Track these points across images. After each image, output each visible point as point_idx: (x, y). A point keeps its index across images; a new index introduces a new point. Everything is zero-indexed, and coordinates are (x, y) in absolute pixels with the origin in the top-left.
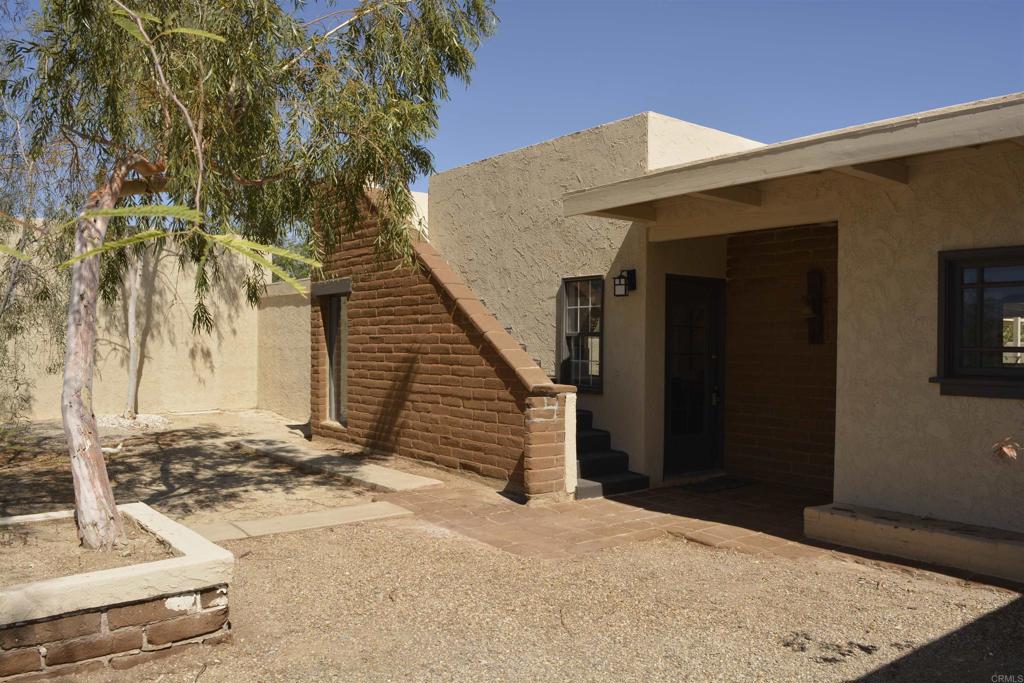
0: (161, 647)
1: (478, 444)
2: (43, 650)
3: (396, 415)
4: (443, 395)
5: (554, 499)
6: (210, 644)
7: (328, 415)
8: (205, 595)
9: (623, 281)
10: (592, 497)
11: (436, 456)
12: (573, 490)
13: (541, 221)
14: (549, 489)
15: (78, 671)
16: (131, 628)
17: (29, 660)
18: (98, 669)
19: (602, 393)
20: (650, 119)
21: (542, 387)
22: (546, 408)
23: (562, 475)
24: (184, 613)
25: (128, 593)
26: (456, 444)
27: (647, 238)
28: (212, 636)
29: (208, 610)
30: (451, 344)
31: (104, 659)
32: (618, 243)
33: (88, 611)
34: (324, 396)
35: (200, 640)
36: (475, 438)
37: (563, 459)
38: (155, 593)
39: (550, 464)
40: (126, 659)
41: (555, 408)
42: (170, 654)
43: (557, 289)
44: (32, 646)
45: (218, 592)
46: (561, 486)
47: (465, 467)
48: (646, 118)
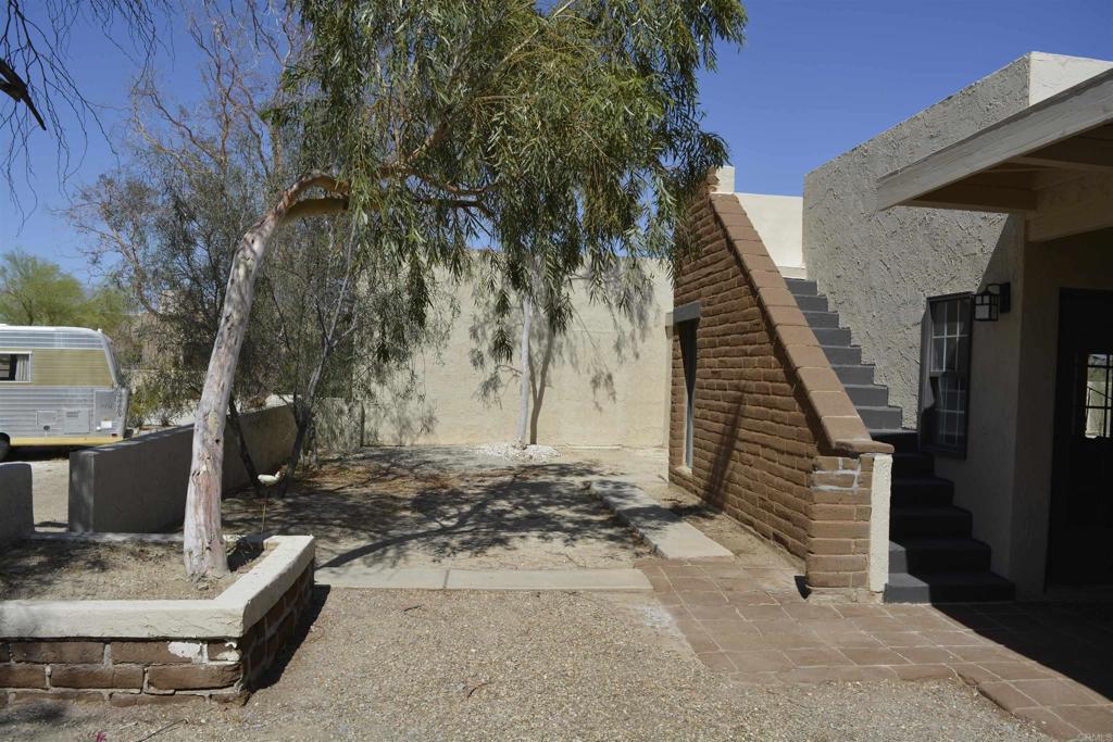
0: (162, 692)
1: (788, 511)
2: (48, 669)
3: (725, 465)
4: (764, 446)
5: (849, 597)
6: (216, 700)
7: (684, 460)
8: (212, 645)
9: (986, 299)
10: (912, 602)
11: (756, 521)
12: (882, 588)
13: (909, 221)
14: (842, 583)
15: (79, 697)
16: (133, 666)
17: (37, 676)
18: (97, 700)
19: (965, 457)
20: (1033, 63)
21: (843, 444)
22: (841, 472)
23: (864, 566)
24: (189, 661)
25: (127, 629)
26: (770, 509)
27: (1026, 236)
28: (219, 692)
29: (214, 663)
30: (771, 381)
31: (105, 692)
32: (991, 246)
33: (90, 639)
34: (682, 438)
35: (206, 693)
36: (786, 504)
37: (867, 544)
38: (155, 634)
39: (845, 549)
40: (123, 697)
41: (857, 473)
42: (170, 701)
43: (923, 312)
44: (39, 663)
45: (227, 645)
46: (862, 581)
47: (778, 539)
48: (1028, 62)
